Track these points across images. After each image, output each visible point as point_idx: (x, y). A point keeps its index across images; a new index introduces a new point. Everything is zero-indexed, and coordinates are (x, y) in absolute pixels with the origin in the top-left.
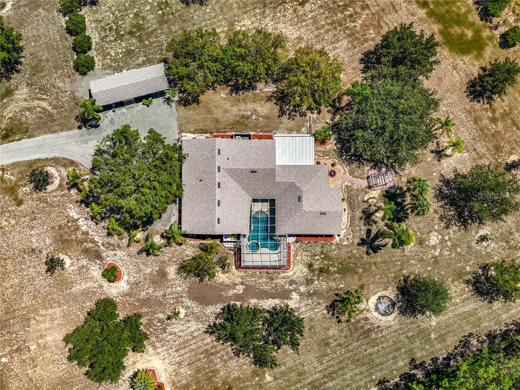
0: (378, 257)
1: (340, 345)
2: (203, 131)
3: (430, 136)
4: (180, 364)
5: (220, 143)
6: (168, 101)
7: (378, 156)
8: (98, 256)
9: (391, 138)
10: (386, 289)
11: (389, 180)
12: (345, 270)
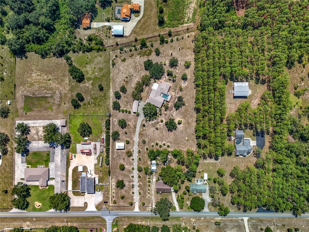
0: (176, 81)
1: (187, 92)
2: (147, 99)
3: (162, 65)
4: (179, 117)
5: (150, 97)
6: (140, 102)
7: (162, 75)
8: (158, 122)
9: (160, 72)
10: (182, 82)
11: (166, 74)
12: (176, 87)
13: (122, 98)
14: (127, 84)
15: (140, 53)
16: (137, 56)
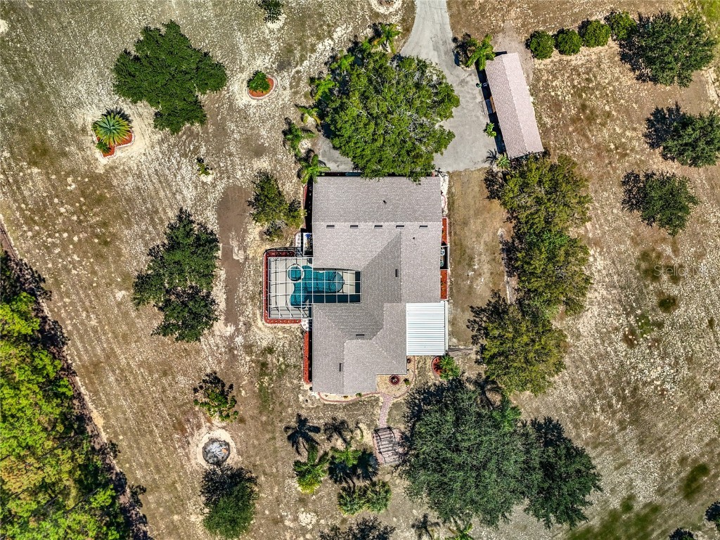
0: (282, 442)
1: (164, 391)
2: (451, 204)
3: (447, 514)
4: (139, 176)
5: (436, 228)
6: (492, 158)
7: (419, 442)
8: (283, 65)
9: (444, 461)
10: (239, 453)
11: (387, 458)
12: (265, 398)
13: (636, 137)
14: (645, 256)
15: (643, 528)
16: (658, 500)
